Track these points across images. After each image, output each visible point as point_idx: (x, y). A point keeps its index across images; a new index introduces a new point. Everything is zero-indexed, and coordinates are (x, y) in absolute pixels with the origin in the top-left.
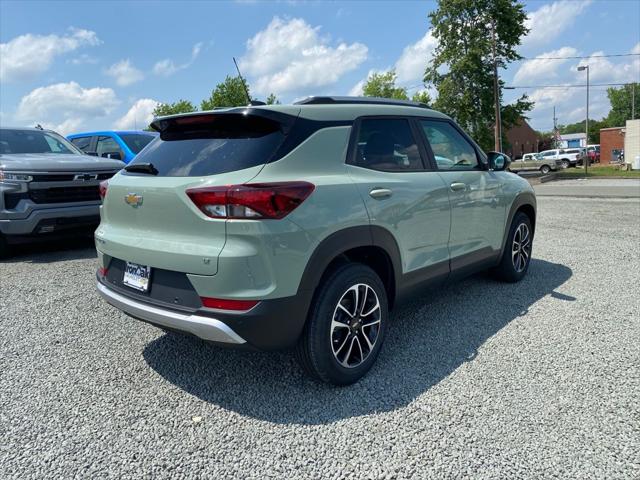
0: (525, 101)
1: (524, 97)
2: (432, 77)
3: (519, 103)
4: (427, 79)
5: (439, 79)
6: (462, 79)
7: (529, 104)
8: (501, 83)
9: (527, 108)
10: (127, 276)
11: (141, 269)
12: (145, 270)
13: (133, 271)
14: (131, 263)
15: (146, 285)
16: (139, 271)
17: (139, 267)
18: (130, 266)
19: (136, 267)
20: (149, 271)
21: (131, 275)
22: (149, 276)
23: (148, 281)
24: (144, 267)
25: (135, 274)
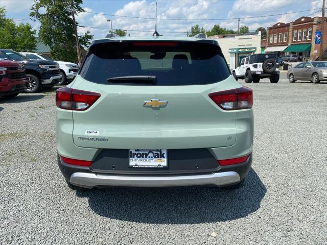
0: (88, 34)
1: (88, 32)
2: (35, 14)
3: (86, 35)
4: (32, 15)
5: (39, 16)
6: (54, 18)
7: (91, 36)
8: (77, 23)
9: (90, 38)
10: (134, 160)
11: (154, 152)
12: (159, 153)
13: (142, 156)
14: (138, 150)
15: (164, 163)
16: (151, 155)
17: (151, 151)
18: (137, 152)
19: (147, 152)
20: (164, 152)
21: (141, 158)
22: (165, 155)
23: (166, 159)
24: (157, 150)
25: (146, 157)
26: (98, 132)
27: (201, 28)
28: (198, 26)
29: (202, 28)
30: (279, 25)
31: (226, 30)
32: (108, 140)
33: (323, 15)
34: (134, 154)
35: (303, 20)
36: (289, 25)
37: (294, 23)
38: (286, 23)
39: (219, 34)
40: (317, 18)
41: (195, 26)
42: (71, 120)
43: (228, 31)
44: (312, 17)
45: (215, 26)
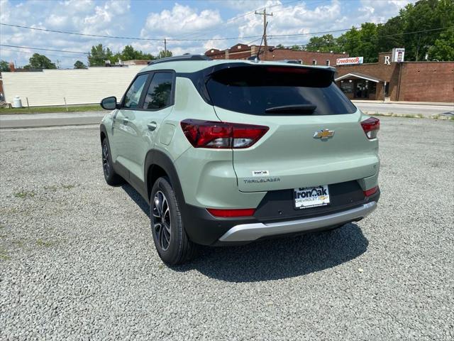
10: (300, 201)
11: (317, 189)
12: (321, 189)
13: (306, 195)
14: (303, 189)
15: (326, 200)
16: (314, 193)
17: (314, 189)
18: (301, 192)
19: (311, 191)
20: (326, 188)
21: (306, 198)
22: (327, 192)
23: (328, 196)
24: (320, 187)
25: (310, 196)
26: (268, 172)
27: (106, 49)
28: (101, 46)
29: (108, 49)
30: (212, 51)
31: (143, 54)
32: (279, 180)
33: (266, 43)
34: (299, 194)
35: (239, 47)
36: (225, 53)
37: (230, 51)
38: (220, 50)
39: (134, 59)
40: (254, 47)
41: (98, 45)
42: (230, 161)
43: (145, 55)
44: (249, 45)
45: (127, 47)
